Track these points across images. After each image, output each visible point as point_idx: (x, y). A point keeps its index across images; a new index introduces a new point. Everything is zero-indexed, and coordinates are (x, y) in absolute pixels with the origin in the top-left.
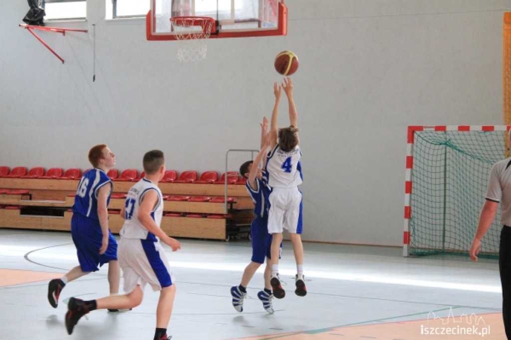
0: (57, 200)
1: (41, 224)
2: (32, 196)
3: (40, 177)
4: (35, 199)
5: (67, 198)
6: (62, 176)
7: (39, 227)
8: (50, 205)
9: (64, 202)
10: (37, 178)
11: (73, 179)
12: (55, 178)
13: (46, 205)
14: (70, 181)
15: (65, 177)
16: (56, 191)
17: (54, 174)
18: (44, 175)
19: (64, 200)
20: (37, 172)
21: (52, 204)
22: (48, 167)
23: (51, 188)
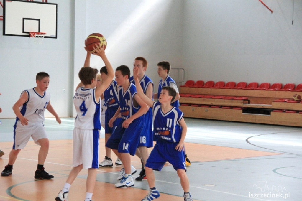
0: (266, 104)
1: (256, 120)
2: (250, 101)
3: (255, 89)
4: (252, 103)
5: (273, 102)
6: (269, 88)
7: (254, 122)
8: (261, 107)
9: (271, 105)
10: (253, 89)
11: (277, 90)
12: (265, 90)
13: (258, 107)
14: (275, 91)
15: (271, 88)
16: (265, 98)
17: (264, 87)
18: (257, 87)
19: (271, 104)
20: (253, 85)
21: (263, 106)
22: (260, 82)
23: (262, 96)
